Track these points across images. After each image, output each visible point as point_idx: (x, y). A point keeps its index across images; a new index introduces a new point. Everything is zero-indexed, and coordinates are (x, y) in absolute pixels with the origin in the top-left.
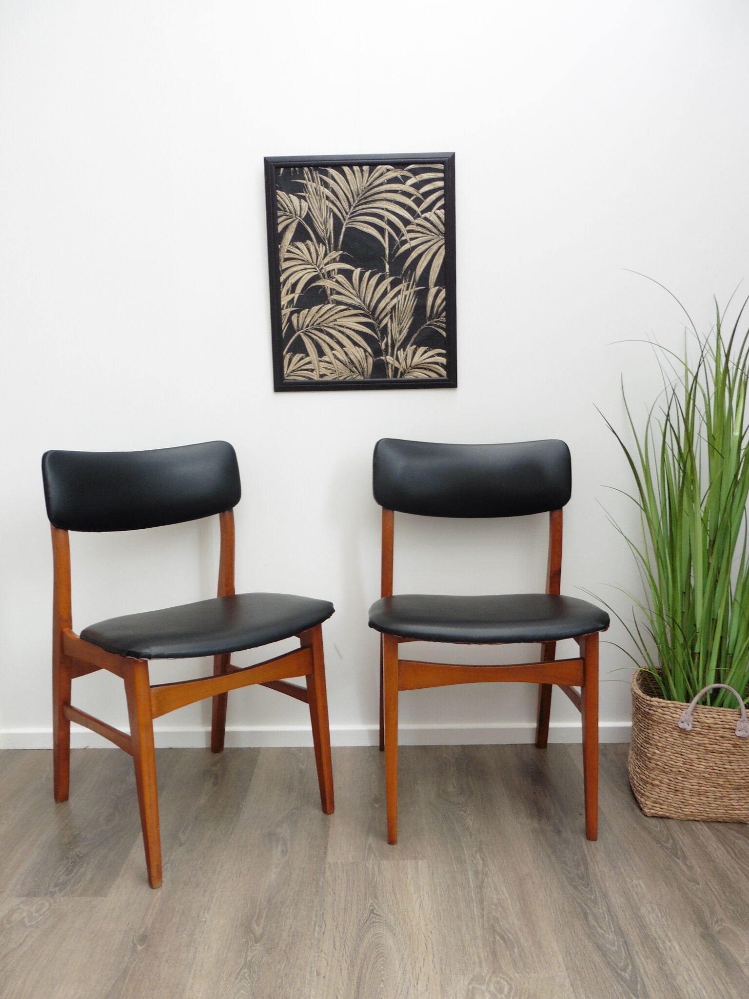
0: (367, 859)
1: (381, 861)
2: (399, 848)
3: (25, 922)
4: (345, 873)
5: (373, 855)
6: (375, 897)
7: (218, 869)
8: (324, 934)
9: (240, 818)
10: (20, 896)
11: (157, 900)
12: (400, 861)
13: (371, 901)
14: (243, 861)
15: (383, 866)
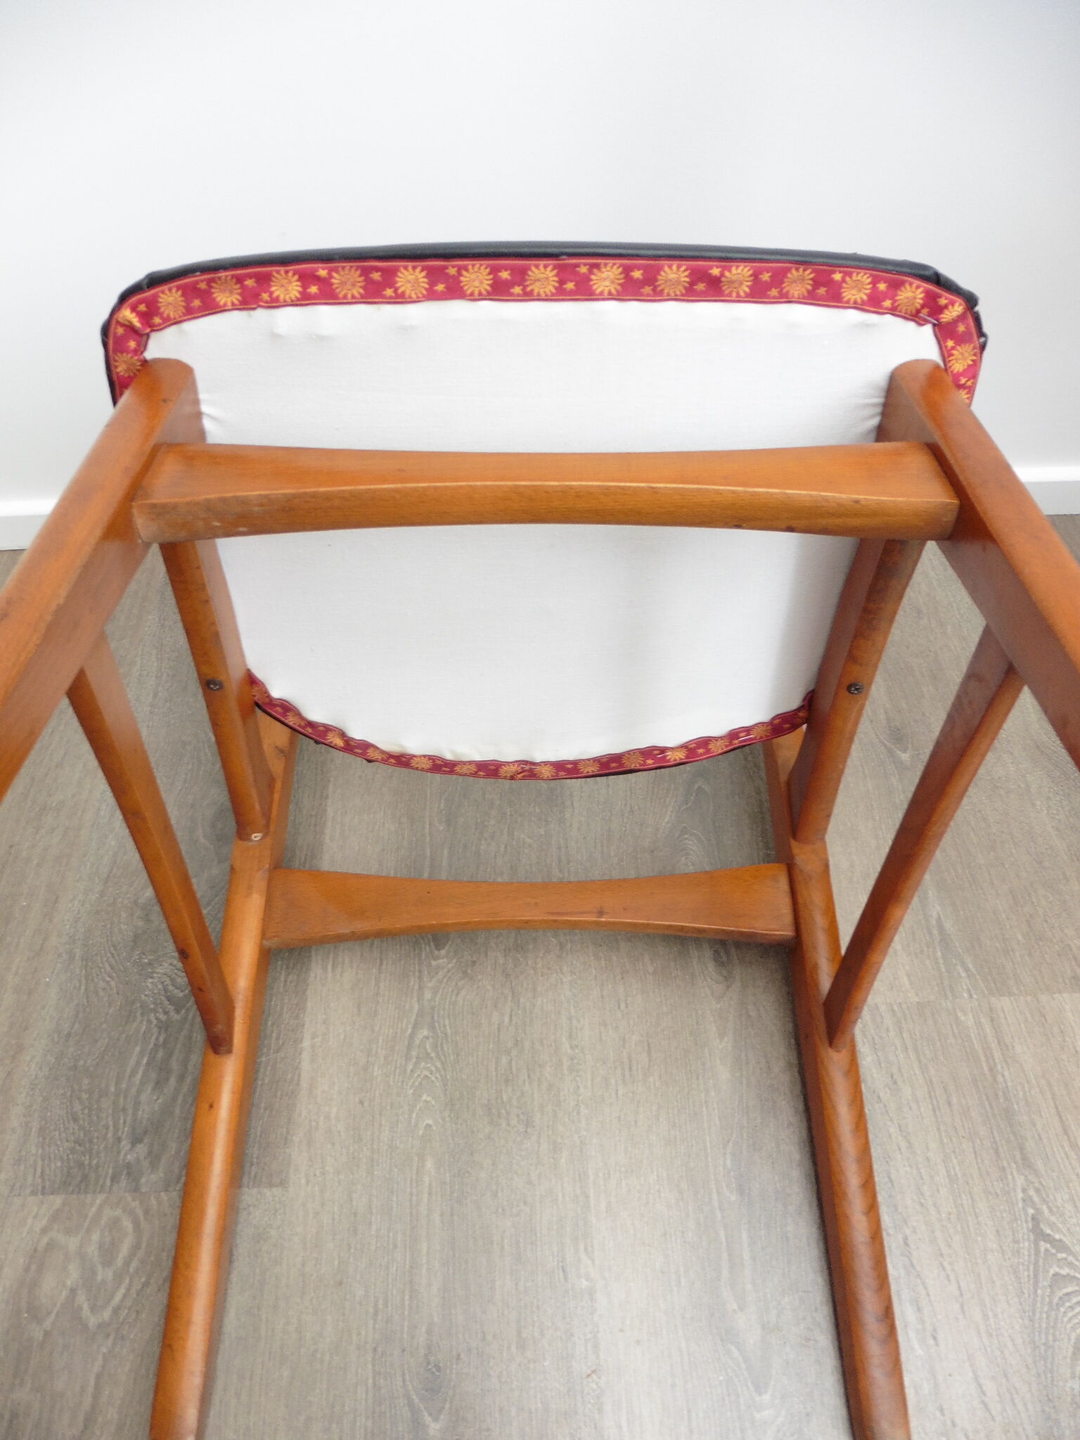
0: (952, 990)
1: (993, 1000)
2: (1020, 938)
3: (80, 1308)
4: (912, 1055)
5: (964, 975)
6: (1027, 1163)
7: (566, 1047)
8: (935, 1338)
9: (567, 815)
10: (44, 1191)
11: (430, 1194)
12: (1044, 998)
13: (1020, 1181)
14: (623, 1006)
15: (1002, 1015)
